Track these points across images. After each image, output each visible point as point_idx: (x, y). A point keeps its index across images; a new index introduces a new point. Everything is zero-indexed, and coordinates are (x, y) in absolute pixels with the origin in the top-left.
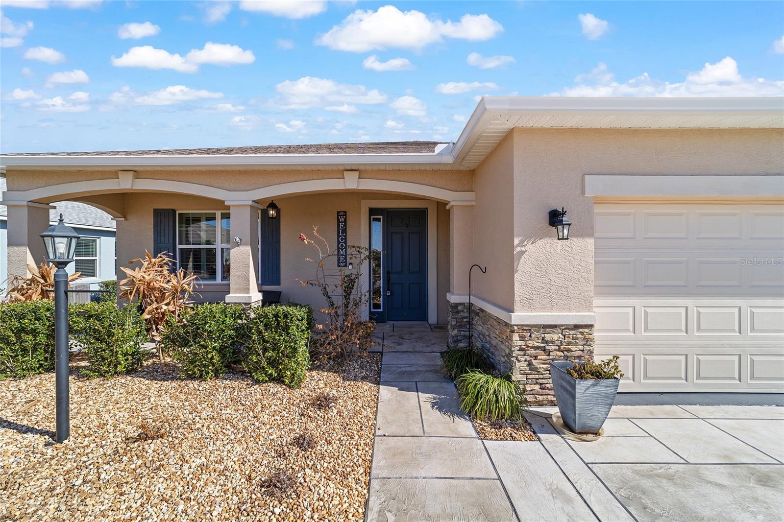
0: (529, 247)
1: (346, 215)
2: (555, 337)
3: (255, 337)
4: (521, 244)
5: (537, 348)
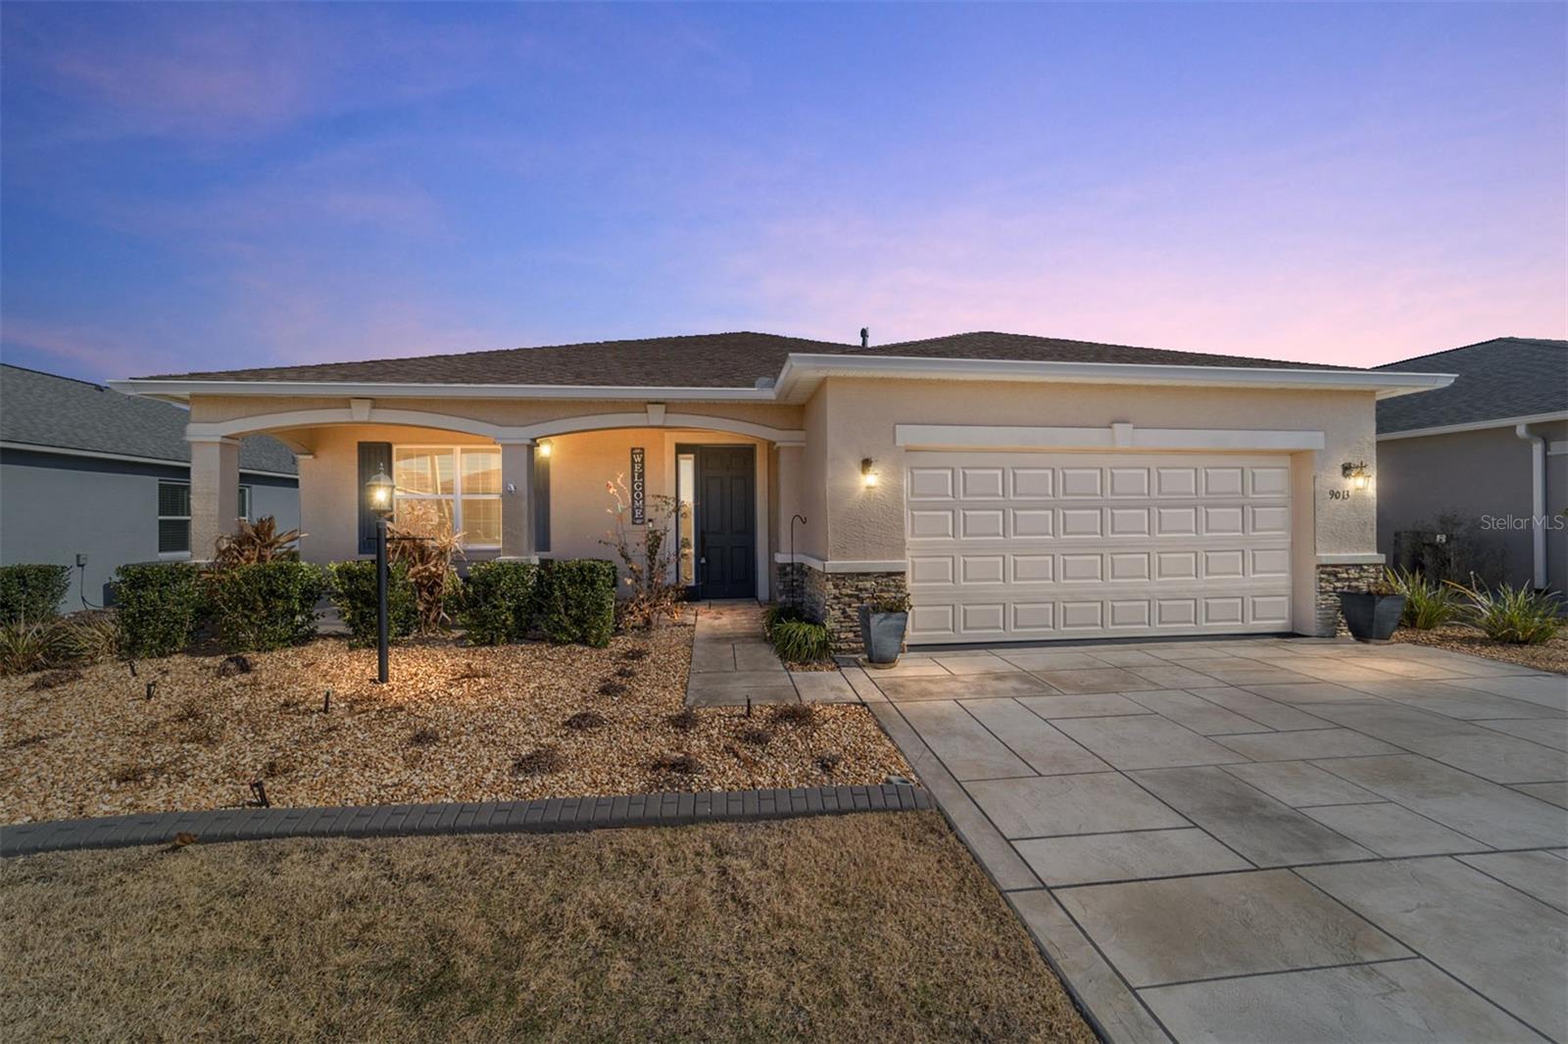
1: (643, 453)
2: (868, 585)
3: (557, 593)
5: (850, 596)
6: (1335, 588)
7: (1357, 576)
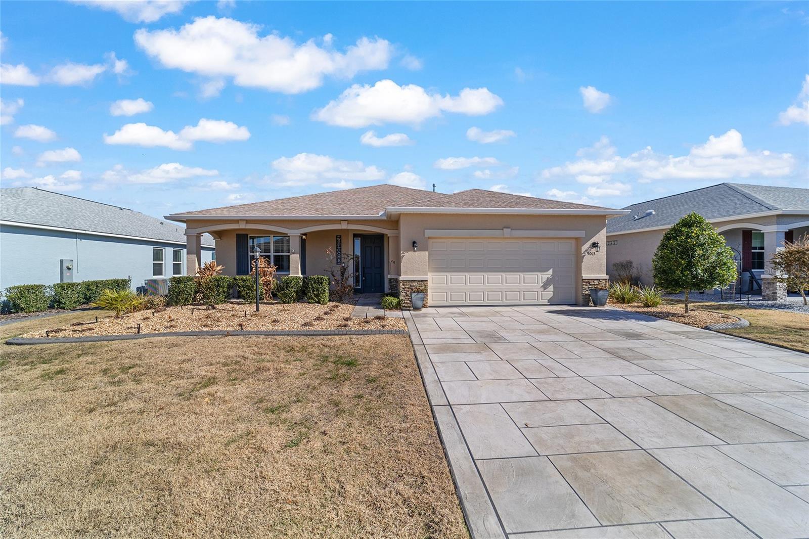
0: (406, 254)
1: (341, 237)
2: (415, 284)
3: (310, 286)
4: (403, 253)
5: (408, 288)
6: (589, 288)
7: (597, 283)
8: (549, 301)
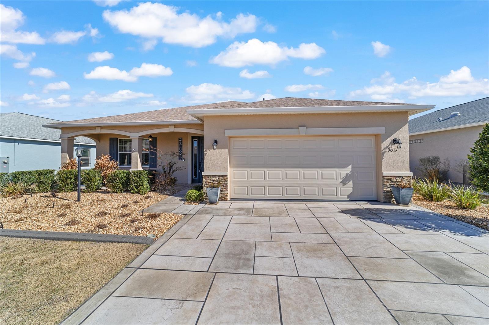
0: (209, 152)
1: (182, 139)
6: (390, 185)
7: (400, 180)
8: (348, 196)
